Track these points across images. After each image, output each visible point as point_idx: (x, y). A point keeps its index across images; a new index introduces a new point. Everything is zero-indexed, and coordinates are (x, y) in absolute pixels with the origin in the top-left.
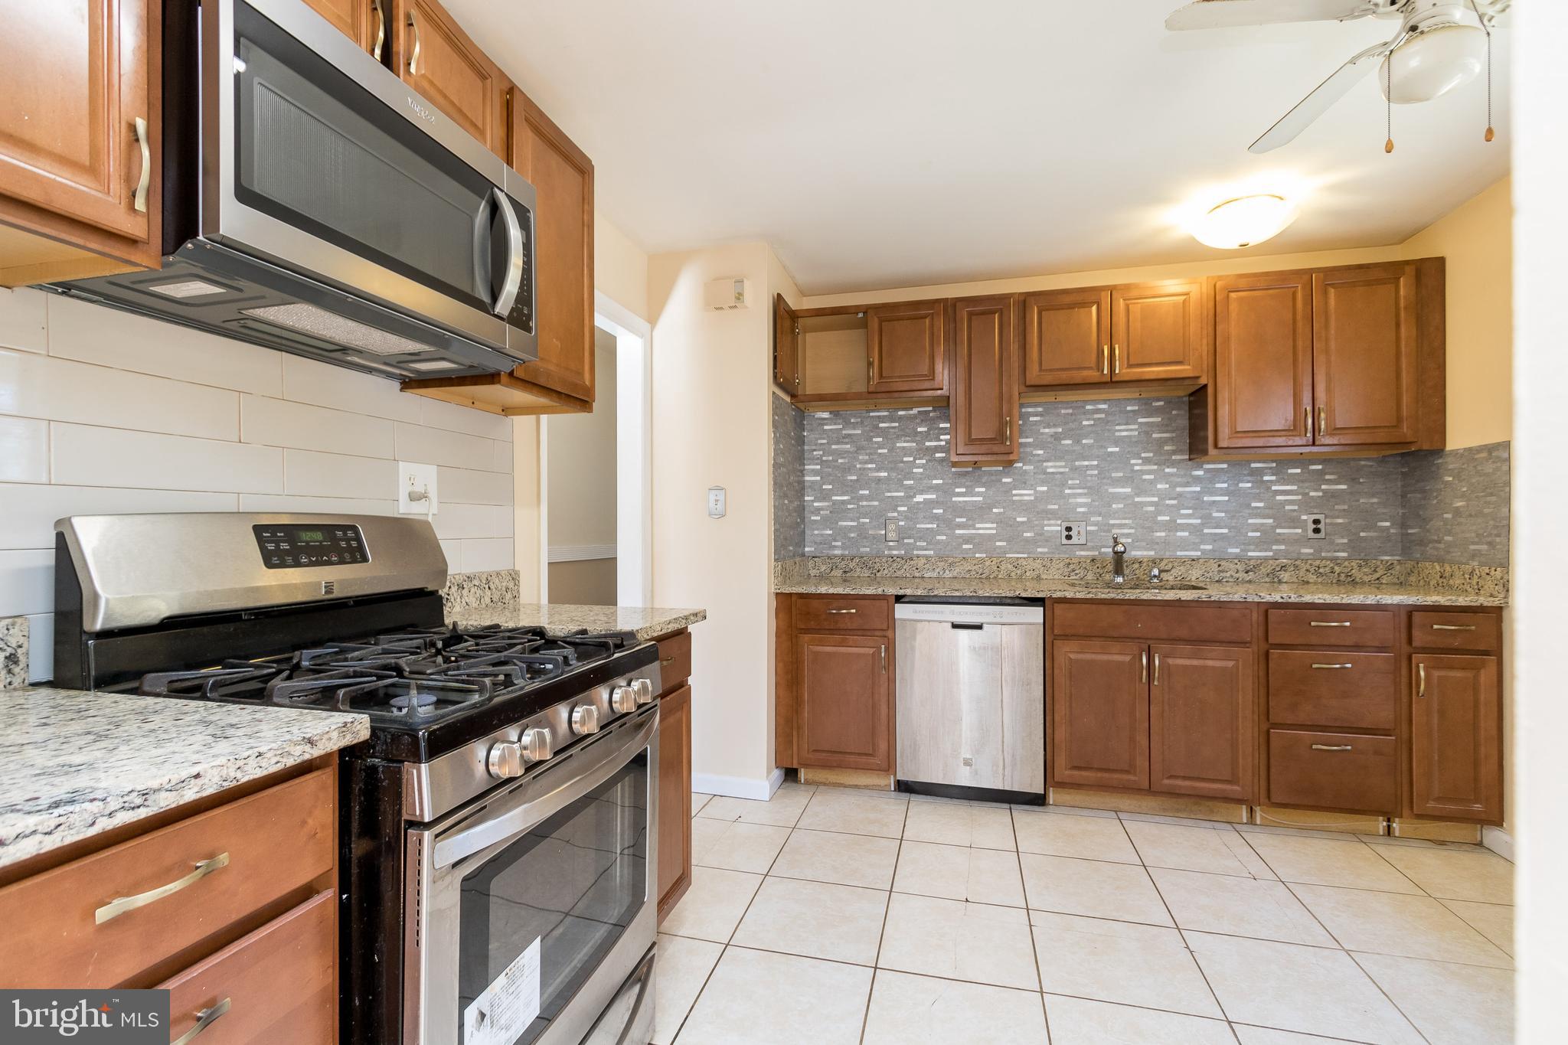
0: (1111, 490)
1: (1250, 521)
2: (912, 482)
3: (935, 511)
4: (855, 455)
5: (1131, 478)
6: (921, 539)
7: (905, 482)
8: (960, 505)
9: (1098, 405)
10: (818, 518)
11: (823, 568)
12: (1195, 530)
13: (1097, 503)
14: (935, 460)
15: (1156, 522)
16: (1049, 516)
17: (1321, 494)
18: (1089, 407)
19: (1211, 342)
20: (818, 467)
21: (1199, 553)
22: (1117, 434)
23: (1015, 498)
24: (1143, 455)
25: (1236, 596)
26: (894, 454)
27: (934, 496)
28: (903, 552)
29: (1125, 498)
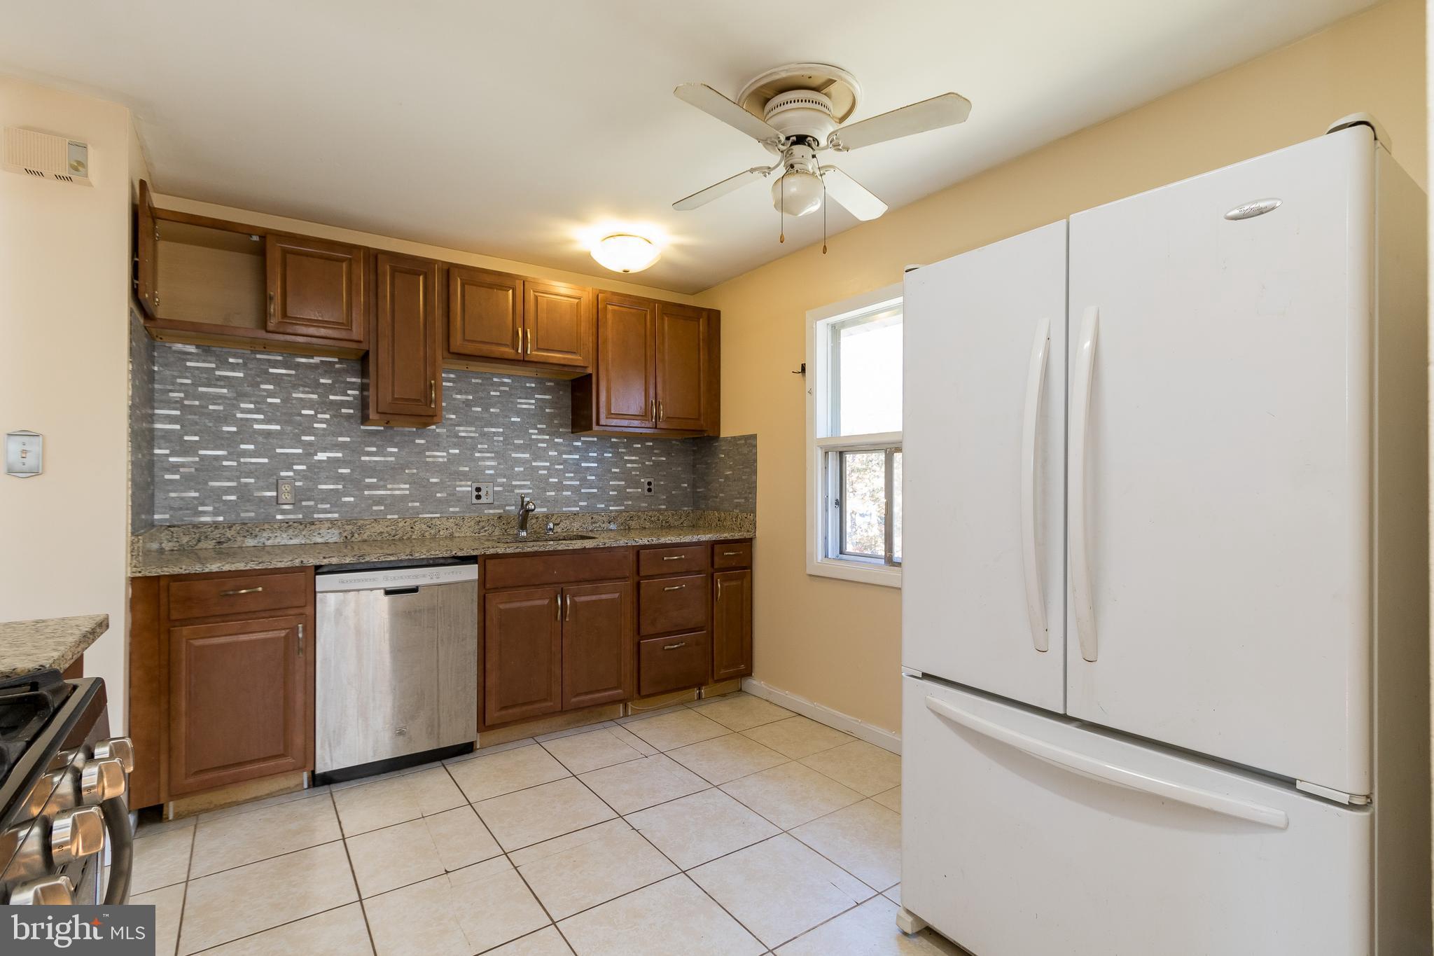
0: (513, 455)
1: (611, 483)
2: (313, 438)
3: (340, 471)
4: (235, 402)
5: (529, 446)
6: (323, 501)
7: (304, 438)
8: (371, 465)
9: (504, 380)
10: (177, 477)
11: (185, 540)
12: (575, 489)
13: (502, 467)
14: (342, 416)
15: (548, 483)
16: (461, 477)
17: (651, 463)
18: (495, 380)
19: (595, 341)
20: (178, 413)
21: (578, 509)
22: (519, 406)
23: (428, 459)
24: (539, 426)
25: (621, 542)
26: (289, 405)
27: (340, 455)
28: (301, 516)
29: (523, 463)
